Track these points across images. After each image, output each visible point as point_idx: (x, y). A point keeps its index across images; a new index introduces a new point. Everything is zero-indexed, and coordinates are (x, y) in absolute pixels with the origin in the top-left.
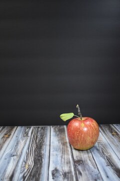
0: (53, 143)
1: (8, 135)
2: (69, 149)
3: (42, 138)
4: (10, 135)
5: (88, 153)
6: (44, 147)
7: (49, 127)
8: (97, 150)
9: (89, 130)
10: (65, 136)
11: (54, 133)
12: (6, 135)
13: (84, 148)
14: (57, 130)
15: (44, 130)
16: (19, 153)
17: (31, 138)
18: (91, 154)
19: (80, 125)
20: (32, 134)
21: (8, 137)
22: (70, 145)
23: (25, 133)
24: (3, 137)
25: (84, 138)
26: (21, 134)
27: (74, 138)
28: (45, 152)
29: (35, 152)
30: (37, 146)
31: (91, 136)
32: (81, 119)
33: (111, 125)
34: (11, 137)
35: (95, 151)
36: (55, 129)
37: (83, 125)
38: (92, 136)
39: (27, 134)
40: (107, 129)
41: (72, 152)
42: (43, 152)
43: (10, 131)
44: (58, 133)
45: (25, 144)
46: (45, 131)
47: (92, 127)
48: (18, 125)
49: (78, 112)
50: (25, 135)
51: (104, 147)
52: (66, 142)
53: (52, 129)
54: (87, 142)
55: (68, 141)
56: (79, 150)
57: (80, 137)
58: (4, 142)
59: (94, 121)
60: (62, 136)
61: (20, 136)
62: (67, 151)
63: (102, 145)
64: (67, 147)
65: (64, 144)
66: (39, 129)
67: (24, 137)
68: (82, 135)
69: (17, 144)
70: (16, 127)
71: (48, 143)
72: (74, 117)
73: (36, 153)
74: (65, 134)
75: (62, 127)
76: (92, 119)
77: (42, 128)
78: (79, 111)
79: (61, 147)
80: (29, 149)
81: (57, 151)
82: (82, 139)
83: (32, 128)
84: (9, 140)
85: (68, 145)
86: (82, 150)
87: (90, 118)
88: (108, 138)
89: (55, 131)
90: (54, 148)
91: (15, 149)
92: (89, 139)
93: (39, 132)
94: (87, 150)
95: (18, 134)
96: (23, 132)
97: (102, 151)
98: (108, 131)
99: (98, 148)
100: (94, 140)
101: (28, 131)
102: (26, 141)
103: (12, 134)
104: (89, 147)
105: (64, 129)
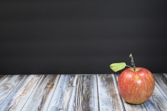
0: (101, 94)
1: (51, 85)
2: (120, 102)
3: (88, 89)
4: (53, 85)
5: (142, 107)
6: (92, 99)
7: (95, 76)
8: (152, 104)
9: (144, 83)
10: (114, 87)
11: (102, 83)
12: (48, 84)
13: (138, 102)
14: (104, 79)
15: (90, 79)
16: (65, 107)
17: (76, 89)
18: (145, 109)
19: (133, 77)
20: (77, 83)
21: (51, 88)
22: (121, 98)
23: (69, 83)
24: (46, 87)
25: (138, 91)
26: (65, 84)
27: (126, 91)
28: (94, 106)
29: (82, 105)
30: (84, 98)
31: (146, 89)
32: (135, 70)
33: (165, 74)
34: (54, 87)
35: (150, 105)
36: (102, 78)
37: (137, 77)
38: (148, 90)
39: (72, 84)
40: (160, 79)
41: (124, 107)
42: (91, 106)
43: (53, 80)
44: (106, 83)
45: (71, 95)
46: (92, 80)
47: (148, 80)
48: (61, 74)
49: (131, 63)
50: (70, 85)
51: (159, 101)
52: (116, 95)
53: (99, 78)
54: (142, 97)
55: (117, 93)
56: (131, 104)
57: (133, 91)
58: (48, 93)
59: (149, 72)
60: (110, 86)
61: (64, 87)
62: (118, 104)
63: (157, 98)
64: (117, 100)
65: (114, 96)
66: (85, 78)
67: (69, 87)
68: (137, 89)
69: (62, 95)
70: (59, 75)
71: (96, 95)
72: (126, 68)
73: (84, 107)
74: (113, 84)
75: (109, 76)
76: (147, 70)
77: (88, 77)
78: (132, 61)
79: (111, 100)
80: (75, 101)
81: (106, 104)
82: (136, 93)
83: (77, 76)
84: (52, 90)
85: (119, 97)
86: (135, 105)
87: (144, 69)
88: (164, 90)
89: (102, 81)
90: (103, 101)
91: (61, 102)
92: (144, 93)
93: (85, 82)
94: (140, 104)
95: (61, 84)
96: (67, 82)
97: (158, 105)
98: (162, 81)
99: (153, 102)
100: (149, 94)
101: (73, 81)
102: (71, 92)
103: (56, 83)
104: (143, 101)
105: (111, 78)
